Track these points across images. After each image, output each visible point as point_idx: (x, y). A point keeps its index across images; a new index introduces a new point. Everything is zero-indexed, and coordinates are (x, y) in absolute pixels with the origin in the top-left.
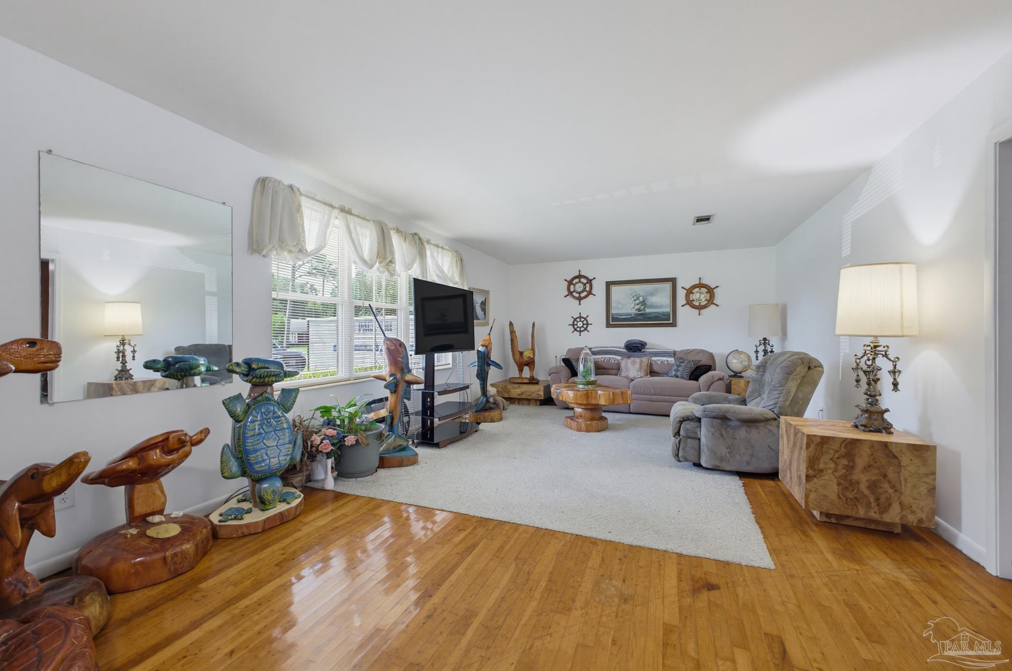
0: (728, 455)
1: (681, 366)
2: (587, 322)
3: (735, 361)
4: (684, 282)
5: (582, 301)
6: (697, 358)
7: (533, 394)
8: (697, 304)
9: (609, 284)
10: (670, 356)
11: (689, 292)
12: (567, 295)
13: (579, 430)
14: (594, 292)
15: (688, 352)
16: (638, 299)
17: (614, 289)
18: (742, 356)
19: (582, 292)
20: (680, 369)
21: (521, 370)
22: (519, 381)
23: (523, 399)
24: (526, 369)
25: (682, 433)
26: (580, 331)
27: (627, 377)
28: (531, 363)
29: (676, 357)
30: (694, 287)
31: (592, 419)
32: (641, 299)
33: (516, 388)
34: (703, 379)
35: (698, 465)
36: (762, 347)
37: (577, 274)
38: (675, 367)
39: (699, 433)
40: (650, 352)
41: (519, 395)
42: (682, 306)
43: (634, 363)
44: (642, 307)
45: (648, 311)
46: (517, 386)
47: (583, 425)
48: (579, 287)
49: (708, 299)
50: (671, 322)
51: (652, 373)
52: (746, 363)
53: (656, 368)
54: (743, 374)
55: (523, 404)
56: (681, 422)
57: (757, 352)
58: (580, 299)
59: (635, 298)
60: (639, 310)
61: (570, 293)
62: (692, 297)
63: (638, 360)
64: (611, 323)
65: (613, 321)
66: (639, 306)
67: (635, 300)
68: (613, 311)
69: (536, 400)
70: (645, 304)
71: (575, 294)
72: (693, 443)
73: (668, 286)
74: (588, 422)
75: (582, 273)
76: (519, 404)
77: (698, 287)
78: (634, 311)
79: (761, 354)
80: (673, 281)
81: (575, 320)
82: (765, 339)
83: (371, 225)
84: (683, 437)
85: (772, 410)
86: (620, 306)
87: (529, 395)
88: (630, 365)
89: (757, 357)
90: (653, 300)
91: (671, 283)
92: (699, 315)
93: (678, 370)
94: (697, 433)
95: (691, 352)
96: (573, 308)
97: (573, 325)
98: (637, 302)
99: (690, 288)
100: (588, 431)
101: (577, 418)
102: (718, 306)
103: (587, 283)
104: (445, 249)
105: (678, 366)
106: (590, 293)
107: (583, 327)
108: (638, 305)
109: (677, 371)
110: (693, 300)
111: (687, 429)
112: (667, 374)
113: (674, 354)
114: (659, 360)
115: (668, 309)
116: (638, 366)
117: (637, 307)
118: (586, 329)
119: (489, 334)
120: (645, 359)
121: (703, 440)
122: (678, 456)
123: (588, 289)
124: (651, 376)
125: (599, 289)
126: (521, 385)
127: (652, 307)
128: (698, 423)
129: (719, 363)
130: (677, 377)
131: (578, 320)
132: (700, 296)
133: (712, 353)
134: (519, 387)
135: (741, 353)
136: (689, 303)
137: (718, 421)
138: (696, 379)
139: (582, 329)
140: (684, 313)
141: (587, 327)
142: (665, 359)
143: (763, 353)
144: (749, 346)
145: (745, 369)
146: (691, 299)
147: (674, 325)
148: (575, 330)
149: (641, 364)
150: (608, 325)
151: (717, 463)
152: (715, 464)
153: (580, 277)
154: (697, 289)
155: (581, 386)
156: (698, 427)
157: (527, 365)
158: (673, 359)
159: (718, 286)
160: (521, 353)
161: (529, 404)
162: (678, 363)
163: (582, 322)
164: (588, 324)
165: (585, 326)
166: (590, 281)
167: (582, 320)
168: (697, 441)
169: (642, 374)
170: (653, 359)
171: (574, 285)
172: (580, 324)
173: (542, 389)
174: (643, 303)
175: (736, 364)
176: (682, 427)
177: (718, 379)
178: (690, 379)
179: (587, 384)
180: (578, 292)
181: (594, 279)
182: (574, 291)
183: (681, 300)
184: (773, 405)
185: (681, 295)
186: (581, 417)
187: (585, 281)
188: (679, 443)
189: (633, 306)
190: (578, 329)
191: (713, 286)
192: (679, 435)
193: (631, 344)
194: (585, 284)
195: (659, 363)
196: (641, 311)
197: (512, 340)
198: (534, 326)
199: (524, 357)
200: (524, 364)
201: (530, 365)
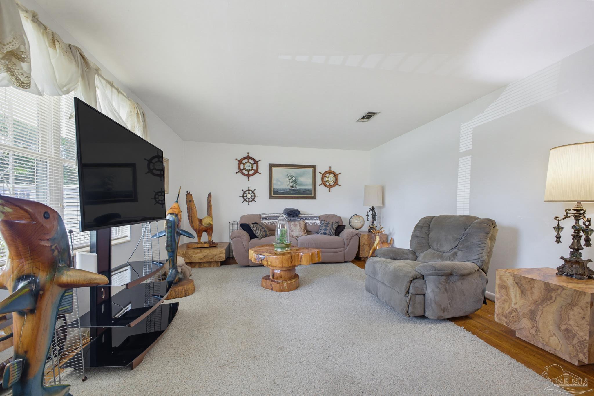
1: (328, 226)
2: (254, 194)
3: (356, 222)
4: (321, 169)
5: (250, 178)
6: (335, 220)
7: (215, 256)
8: (328, 184)
9: (271, 166)
10: (317, 220)
11: (324, 175)
12: (238, 172)
13: (282, 291)
14: (259, 171)
15: (328, 216)
16: (292, 178)
17: (275, 170)
18: (361, 219)
19: (250, 170)
20: (328, 228)
22: (199, 246)
23: (204, 262)
24: (205, 234)
25: (411, 291)
26: (249, 202)
27: (292, 236)
28: (209, 229)
29: (321, 220)
30: (327, 172)
31: (291, 278)
32: (294, 179)
33: (198, 253)
34: (345, 234)
35: (423, 317)
36: (371, 213)
37: (247, 156)
38: (324, 228)
39: (425, 289)
40: (303, 217)
41: (201, 259)
42: (320, 185)
43: (295, 225)
44: (294, 185)
45: (298, 187)
46: (198, 251)
48: (248, 167)
49: (335, 181)
50: (313, 196)
51: (308, 232)
52: (362, 223)
53: (309, 228)
54: (360, 230)
55: (204, 267)
56: (410, 282)
57: (368, 215)
58: (248, 176)
59: (290, 178)
60: (292, 187)
61: (240, 171)
62: (326, 179)
63: (297, 223)
64: (273, 195)
66: (292, 184)
67: (290, 180)
68: (275, 187)
69: (217, 262)
70: (296, 182)
71: (244, 171)
72: (419, 298)
73: (311, 171)
74: (289, 282)
75: (250, 155)
76: (200, 267)
77: (329, 173)
78: (289, 188)
79: (370, 217)
80: (314, 167)
81: (245, 192)
82: (373, 207)
84: (413, 294)
85: (476, 263)
86: (279, 183)
87: (212, 258)
88: (293, 227)
89: (368, 219)
90: (301, 180)
91: (313, 169)
92: (330, 191)
93: (327, 230)
94: (423, 290)
96: (243, 182)
97: (243, 196)
98: (291, 180)
99: (324, 173)
102: (340, 186)
103: (254, 164)
105: (326, 226)
106: (256, 171)
107: (251, 198)
108: (291, 183)
109: (325, 230)
110: (326, 181)
111: (416, 288)
112: (317, 233)
113: (319, 218)
114: (310, 222)
115: (311, 187)
116: (298, 227)
117: (291, 184)
118: (253, 200)
119: (177, 202)
120: (301, 222)
121: (431, 295)
122: (407, 312)
123: (255, 168)
124: (308, 235)
125: (264, 168)
126: (203, 250)
127: (301, 185)
128: (423, 281)
129: (346, 224)
130: (325, 234)
131: (247, 192)
132: (330, 179)
133: (340, 217)
134: (201, 252)
135: (360, 216)
136: (323, 183)
137: (444, 277)
138: (338, 235)
139: (251, 200)
140: (321, 190)
141: (254, 198)
142: (314, 221)
143: (371, 216)
144: (364, 211)
145: (362, 227)
146: (325, 181)
147: (314, 198)
148: (245, 200)
149: (300, 226)
150: (271, 197)
151: (441, 314)
153: (248, 158)
154: (328, 175)
155: (278, 249)
156: (424, 284)
158: (319, 222)
159: (340, 173)
160: (201, 221)
161: (210, 266)
162: (325, 224)
163: (251, 194)
164: (255, 196)
165: (253, 198)
166: (256, 162)
167: (251, 192)
168: (422, 296)
169: (303, 233)
170: (307, 221)
171: (244, 164)
172: (249, 196)
173: (224, 251)
174: (295, 182)
176: (411, 285)
177: (355, 234)
178: (335, 236)
179: (285, 248)
180: (246, 170)
181: (260, 160)
182: (244, 169)
183: (319, 181)
184: (477, 259)
185: (319, 177)
186: (281, 277)
187: (252, 162)
188: (410, 300)
189: (288, 183)
190: (247, 200)
191: (337, 173)
192: (408, 293)
193: (291, 211)
194: (252, 164)
195: (311, 224)
196: (294, 187)
197: (190, 208)
198: (210, 195)
199: (203, 224)
200: (203, 229)
201: (208, 231)
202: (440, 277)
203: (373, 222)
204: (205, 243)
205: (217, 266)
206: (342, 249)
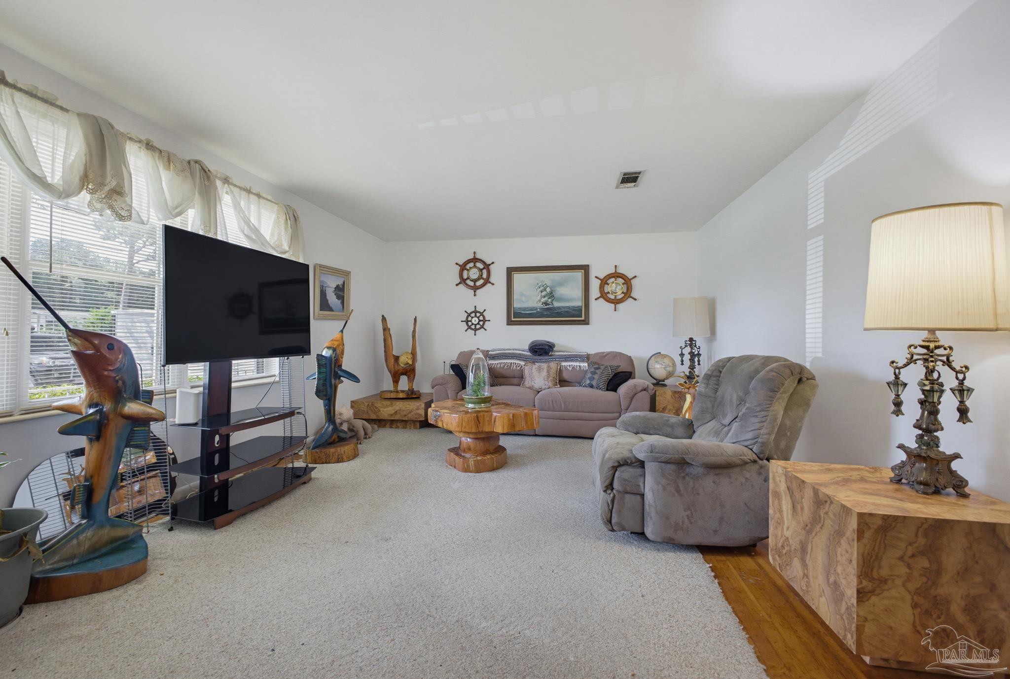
0: (686, 521)
1: (597, 373)
2: (484, 317)
3: (658, 366)
4: (598, 271)
5: (478, 291)
6: (614, 363)
8: (612, 297)
9: (510, 271)
10: (583, 361)
11: (604, 282)
12: (460, 283)
14: (492, 280)
15: (604, 356)
16: (545, 290)
17: (517, 277)
18: (666, 360)
19: (478, 279)
20: (596, 376)
21: (396, 381)
22: (393, 395)
23: (397, 421)
25: (616, 485)
26: (475, 330)
27: (531, 388)
28: (410, 372)
29: (590, 361)
30: (610, 276)
31: (486, 453)
32: (548, 290)
33: (387, 406)
34: (623, 389)
35: (640, 535)
36: (687, 350)
37: (472, 257)
38: (589, 375)
39: (642, 485)
40: (559, 355)
41: (392, 415)
42: (596, 299)
43: (540, 369)
44: (549, 300)
45: (556, 304)
46: (390, 402)
47: (471, 463)
48: (475, 274)
49: (625, 291)
50: (583, 318)
51: (562, 382)
52: (670, 369)
53: (566, 376)
54: (666, 382)
55: (398, 427)
56: (615, 469)
57: (682, 355)
58: (475, 288)
59: (542, 288)
60: (546, 303)
61: (463, 281)
62: (607, 289)
63: (545, 366)
64: (513, 319)
65: (516, 317)
66: (546, 298)
67: (542, 292)
68: (516, 305)
69: (414, 422)
70: (553, 296)
71: (468, 282)
72: (633, 500)
73: (579, 275)
75: (478, 256)
76: (391, 427)
77: (613, 277)
78: (540, 305)
79: (687, 357)
80: (585, 269)
81: (469, 315)
82: (691, 340)
83: (71, 119)
84: (619, 492)
85: (750, 447)
86: (524, 299)
87: (405, 415)
88: (535, 372)
89: (682, 361)
90: (561, 291)
91: (583, 271)
92: (615, 310)
93: (594, 378)
94: (639, 486)
95: (606, 355)
96: (466, 300)
97: (467, 321)
98: (544, 293)
99: (604, 278)
100: (478, 471)
101: (464, 451)
102: (635, 300)
103: (484, 268)
104: (265, 198)
105: (593, 373)
106: (487, 281)
107: (478, 324)
108: (544, 297)
109: (591, 379)
110: (608, 293)
111: (625, 480)
112: (579, 384)
113: (587, 358)
114: (569, 366)
115: (579, 303)
116: (544, 373)
117: (543, 300)
118: (482, 327)
119: (342, 331)
120: (553, 365)
121: (649, 496)
122: (610, 522)
123: (485, 276)
124: (561, 386)
125: (498, 276)
126: (394, 402)
127: (560, 300)
128: (641, 469)
129: (639, 369)
130: (592, 386)
131: (473, 315)
132: (616, 288)
133: (630, 357)
134: (391, 405)
135: (665, 356)
136: (604, 295)
137: (672, 467)
138: (615, 389)
139: (478, 326)
140: (599, 308)
141: (484, 324)
142: (577, 364)
143: (689, 357)
144: (673, 347)
145: (670, 375)
146: (606, 291)
147: (586, 322)
148: (469, 327)
149: (548, 371)
150: (510, 322)
151: (670, 533)
152: (668, 535)
153: (475, 260)
154: (613, 280)
155: (470, 406)
156: (641, 475)
157: (403, 374)
158: (586, 364)
159: (635, 277)
160: (397, 358)
161: (405, 427)
162: (593, 370)
163: (478, 317)
164: (485, 321)
165: (481, 323)
166: (487, 266)
167: (478, 315)
168: (639, 497)
169: (550, 384)
170: (564, 364)
171: (468, 270)
172: (475, 321)
173: (423, 406)
174: (551, 295)
175: (659, 369)
176: (616, 475)
177: (640, 389)
178: (607, 390)
180: (472, 280)
181: (493, 263)
182: (468, 278)
183: (595, 291)
184: (751, 439)
185: (595, 285)
187: (481, 266)
188: (613, 501)
189: (539, 298)
190: (473, 327)
191: (630, 276)
192: (612, 489)
193: (536, 345)
194: (481, 270)
195: (570, 369)
196: (549, 305)
197: (385, 340)
198: (415, 322)
199: (400, 363)
200: (400, 372)
201: (408, 374)
202: (663, 464)
203: (692, 367)
204: (403, 391)
205: (415, 428)
206: (618, 414)
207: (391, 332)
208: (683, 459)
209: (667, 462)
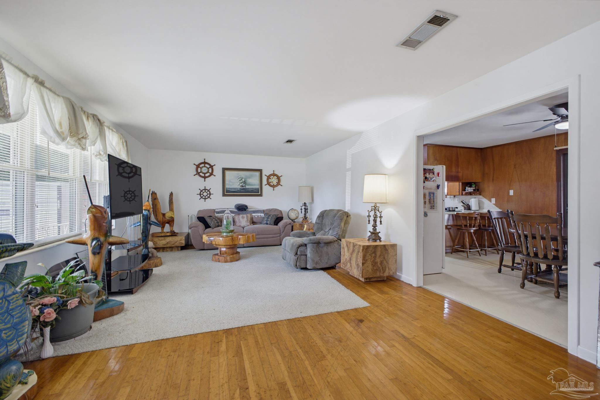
0: (319, 261)
2: (210, 192)
3: (292, 214)
4: (266, 172)
5: (206, 179)
6: (276, 213)
7: (176, 243)
8: (272, 184)
9: (224, 170)
10: (262, 213)
11: (269, 177)
12: (196, 174)
13: (226, 261)
14: (214, 173)
15: (271, 210)
16: (242, 180)
17: (227, 173)
18: (296, 212)
19: (207, 173)
20: (269, 219)
21: (163, 227)
22: (163, 235)
23: (167, 248)
24: (167, 226)
25: (298, 253)
26: (205, 199)
27: (240, 226)
28: (171, 222)
29: (264, 213)
30: (271, 175)
31: (233, 254)
32: (243, 180)
33: (162, 240)
34: (281, 224)
35: (306, 269)
36: (303, 207)
37: (203, 161)
38: (266, 219)
40: (250, 211)
41: (165, 245)
42: (265, 185)
43: (243, 217)
44: (244, 185)
45: (247, 187)
46: (162, 238)
47: (228, 258)
48: (204, 170)
49: (278, 182)
50: (260, 194)
51: (253, 223)
52: (297, 215)
53: (255, 220)
54: (295, 221)
55: (167, 251)
56: (298, 248)
57: (301, 209)
58: (205, 178)
59: (240, 179)
60: (242, 186)
61: (198, 173)
62: (270, 180)
63: (245, 216)
64: (226, 194)
65: (227, 192)
66: (242, 184)
67: (240, 181)
68: (227, 186)
69: (177, 247)
70: (246, 183)
71: (201, 174)
72: (303, 257)
73: (258, 174)
74: (231, 256)
75: (206, 161)
76: (163, 251)
77: (273, 175)
78: (239, 187)
79: (303, 210)
80: (260, 171)
81: (201, 191)
82: (305, 203)
83: (61, 100)
85: (336, 236)
86: (231, 183)
87: (173, 244)
88: (241, 219)
89: (301, 212)
90: (249, 181)
92: (274, 190)
93: (268, 220)
94: (305, 252)
95: (271, 211)
96: (200, 183)
97: (200, 194)
98: (241, 181)
99: (269, 175)
100: (231, 261)
101: (223, 254)
102: (282, 186)
103: (210, 168)
104: (114, 131)
105: (268, 218)
106: (211, 174)
107: (207, 196)
108: (241, 183)
109: (267, 221)
110: (271, 182)
111: (301, 251)
112: (261, 223)
113: (263, 211)
114: (256, 215)
115: (258, 187)
116: (245, 219)
117: (241, 185)
118: (209, 197)
119: (148, 201)
120: (249, 215)
121: (309, 255)
122: (296, 265)
123: (210, 171)
124: (253, 225)
125: (218, 172)
126: (166, 238)
127: (249, 185)
128: (305, 247)
129: (285, 216)
130: (267, 224)
131: (204, 191)
132: (274, 181)
133: (281, 211)
134: (165, 240)
135: (295, 210)
136: (268, 184)
137: (316, 244)
138: (277, 225)
140: (266, 189)
142: (259, 214)
144: (298, 206)
145: (297, 218)
146: (270, 182)
147: (261, 195)
148: (202, 197)
149: (247, 218)
150: (224, 195)
151: (315, 265)
152: (314, 266)
153: (205, 163)
154: (272, 177)
155: (226, 234)
156: (306, 249)
157: (168, 223)
159: (282, 176)
160: (164, 215)
161: (171, 251)
162: (267, 217)
163: (207, 192)
164: (210, 194)
166: (211, 167)
167: (206, 191)
168: (305, 256)
169: (249, 224)
170: (253, 214)
171: (201, 168)
172: (205, 194)
173: (184, 238)
174: (245, 182)
175: (293, 215)
176: (299, 250)
177: (289, 223)
178: (274, 225)
179: (229, 233)
180: (203, 173)
181: (215, 165)
182: (201, 172)
183: (265, 181)
184: (336, 234)
185: (265, 179)
186: (226, 253)
187: (208, 166)
188: (297, 258)
189: (239, 183)
190: (204, 197)
191: (280, 176)
192: (297, 255)
193: (240, 206)
194: (208, 168)
195: (256, 217)
196: (243, 187)
197: (155, 205)
198: (171, 194)
199: (166, 217)
200: (166, 222)
201: (170, 223)
203: (305, 214)
204: (167, 232)
205: (178, 250)
206: (279, 235)
207: (159, 200)
208: (319, 242)
209: (314, 243)
